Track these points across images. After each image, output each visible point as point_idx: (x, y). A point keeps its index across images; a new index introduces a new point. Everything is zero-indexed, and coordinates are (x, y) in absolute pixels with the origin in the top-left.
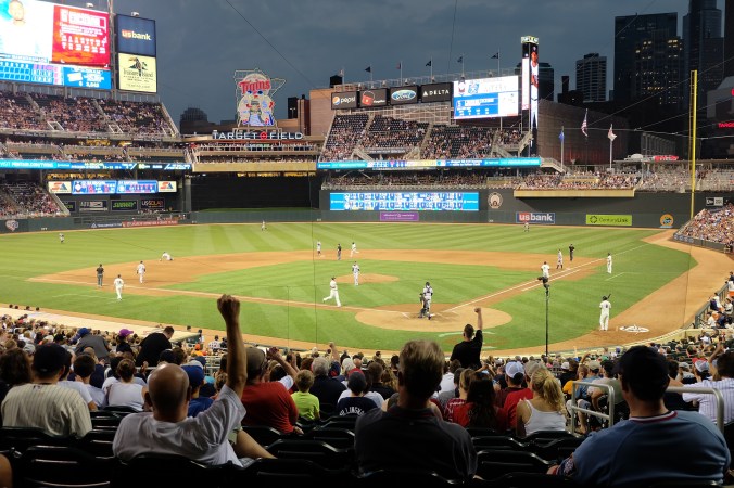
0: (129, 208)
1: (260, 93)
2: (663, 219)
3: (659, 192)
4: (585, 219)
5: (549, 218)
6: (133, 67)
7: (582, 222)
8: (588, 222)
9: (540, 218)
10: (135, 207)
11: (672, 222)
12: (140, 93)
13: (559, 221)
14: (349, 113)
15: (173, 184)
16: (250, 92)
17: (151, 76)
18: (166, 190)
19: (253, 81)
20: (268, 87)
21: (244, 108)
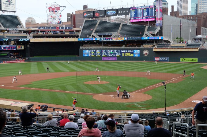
0: (6, 56)
1: (56, 11)
4: (180, 60)
5: (166, 59)
6: (7, 2)
9: (163, 59)
10: (8, 55)
12: (10, 11)
13: (170, 60)
14: (90, 19)
15: (23, 46)
16: (52, 11)
17: (14, 5)
18: (20, 49)
19: (53, 7)
20: (59, 9)
21: (50, 17)
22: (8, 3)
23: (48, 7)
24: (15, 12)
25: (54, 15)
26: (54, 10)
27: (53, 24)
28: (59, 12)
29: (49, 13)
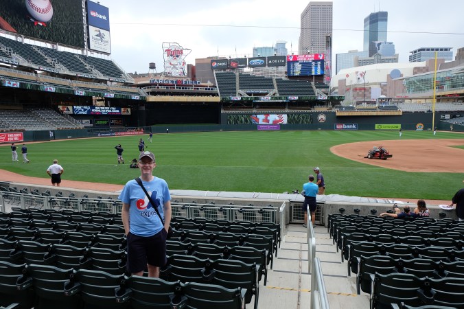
0: (105, 125)
1: (177, 56)
2: (418, 126)
3: (415, 112)
4: (374, 127)
5: (354, 126)
6: (97, 36)
7: (373, 128)
8: (376, 128)
9: (349, 127)
10: (108, 124)
11: (422, 127)
12: (102, 53)
13: (360, 128)
14: (223, 72)
15: (129, 110)
16: (172, 55)
17: (107, 42)
18: (126, 113)
19: (173, 49)
20: (182, 53)
21: (168, 65)
22: (99, 38)
23: (165, 49)
24: (108, 54)
25: (174, 62)
26: (174, 53)
27: (173, 75)
28: (183, 57)
29: (166, 58)
